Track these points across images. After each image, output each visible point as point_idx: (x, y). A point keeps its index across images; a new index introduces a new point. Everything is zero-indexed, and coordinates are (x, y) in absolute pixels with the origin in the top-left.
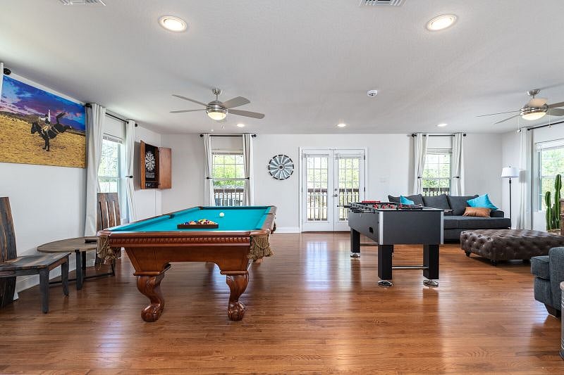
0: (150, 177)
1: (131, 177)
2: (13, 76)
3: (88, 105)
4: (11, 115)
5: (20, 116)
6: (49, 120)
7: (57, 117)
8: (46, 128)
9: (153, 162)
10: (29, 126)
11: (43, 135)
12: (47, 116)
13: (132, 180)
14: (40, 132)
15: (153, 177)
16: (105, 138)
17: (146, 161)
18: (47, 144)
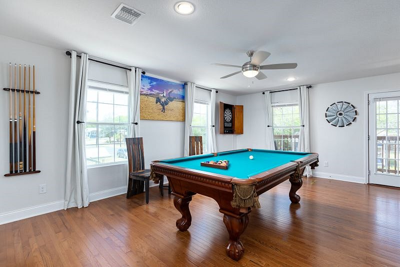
0: (228, 126)
1: (214, 126)
2: (147, 74)
3: (186, 84)
4: (146, 95)
5: (151, 95)
6: (165, 95)
7: (169, 93)
8: (163, 100)
9: (231, 116)
10: (154, 100)
11: (162, 104)
12: (164, 93)
13: (214, 128)
14: (160, 103)
15: (231, 126)
16: (196, 102)
17: (226, 115)
18: (164, 108)
